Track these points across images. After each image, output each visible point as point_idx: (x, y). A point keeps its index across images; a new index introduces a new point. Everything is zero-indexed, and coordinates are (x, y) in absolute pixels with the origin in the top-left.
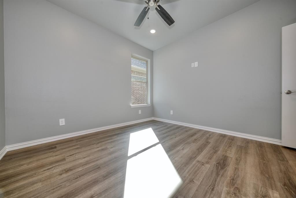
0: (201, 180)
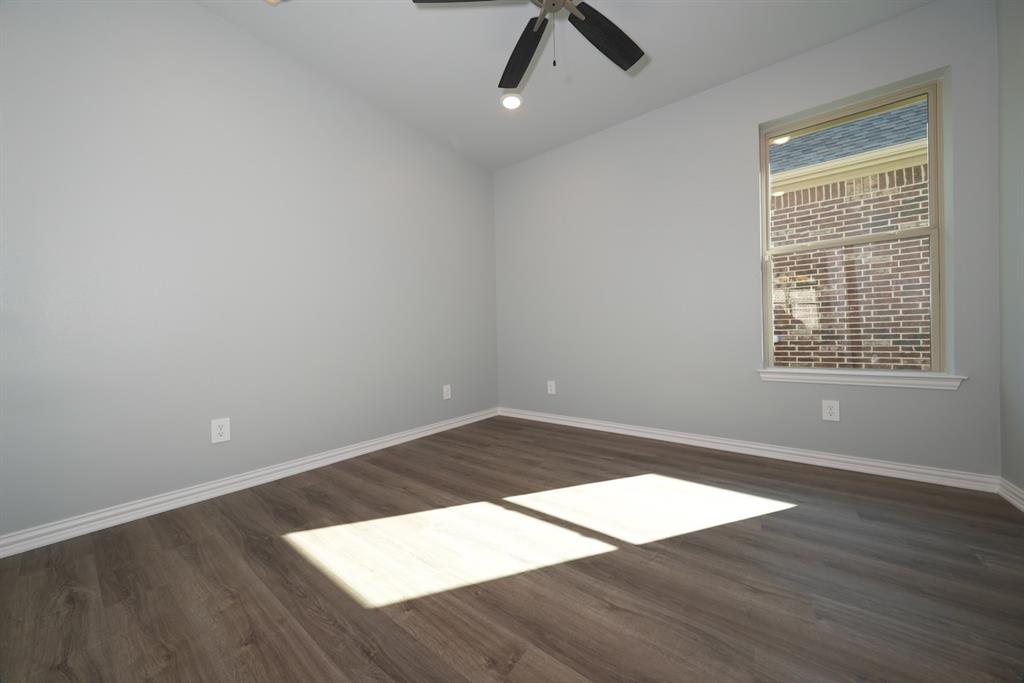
0: (411, 632)
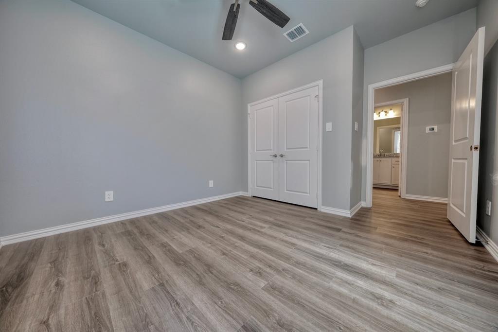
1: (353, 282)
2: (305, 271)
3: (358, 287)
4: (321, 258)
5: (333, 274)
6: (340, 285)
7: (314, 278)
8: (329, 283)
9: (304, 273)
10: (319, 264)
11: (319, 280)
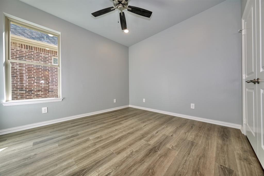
1: (63, 172)
2: (89, 152)
3: (59, 173)
4: (96, 164)
5: (78, 164)
6: (69, 164)
7: (82, 154)
8: (74, 159)
9: (89, 151)
10: (90, 161)
11: (79, 156)
